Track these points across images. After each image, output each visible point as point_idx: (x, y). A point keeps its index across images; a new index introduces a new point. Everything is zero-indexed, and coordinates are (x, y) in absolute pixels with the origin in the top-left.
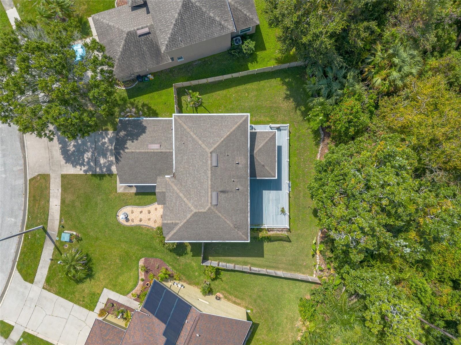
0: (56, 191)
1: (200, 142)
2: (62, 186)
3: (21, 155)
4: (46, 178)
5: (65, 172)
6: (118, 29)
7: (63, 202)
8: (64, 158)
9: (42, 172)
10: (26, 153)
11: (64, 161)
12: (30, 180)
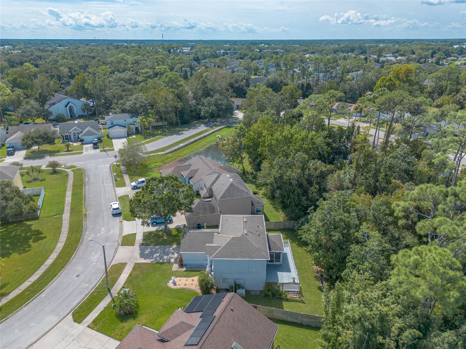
4: (124, 264)
5: (138, 262)
10: (116, 254)
11: (140, 257)
12: (112, 266)
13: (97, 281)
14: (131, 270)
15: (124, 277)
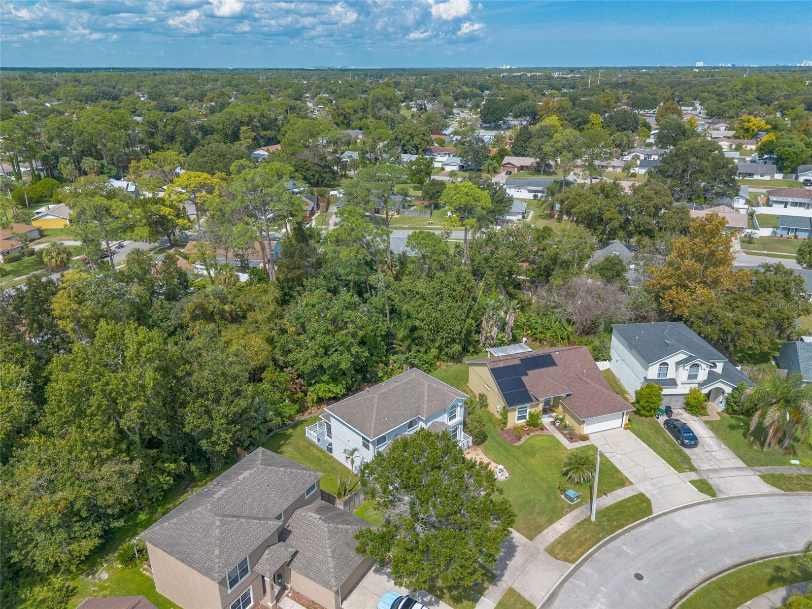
0: (550, 533)
1: (375, 405)
2: (540, 532)
3: (562, 590)
4: (550, 551)
5: (525, 540)
6: (330, 539)
7: (551, 521)
8: (515, 552)
9: (551, 559)
10: (554, 588)
11: (517, 549)
12: (573, 563)
13: (609, 546)
14: (545, 531)
15: (562, 526)
